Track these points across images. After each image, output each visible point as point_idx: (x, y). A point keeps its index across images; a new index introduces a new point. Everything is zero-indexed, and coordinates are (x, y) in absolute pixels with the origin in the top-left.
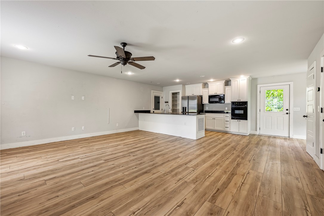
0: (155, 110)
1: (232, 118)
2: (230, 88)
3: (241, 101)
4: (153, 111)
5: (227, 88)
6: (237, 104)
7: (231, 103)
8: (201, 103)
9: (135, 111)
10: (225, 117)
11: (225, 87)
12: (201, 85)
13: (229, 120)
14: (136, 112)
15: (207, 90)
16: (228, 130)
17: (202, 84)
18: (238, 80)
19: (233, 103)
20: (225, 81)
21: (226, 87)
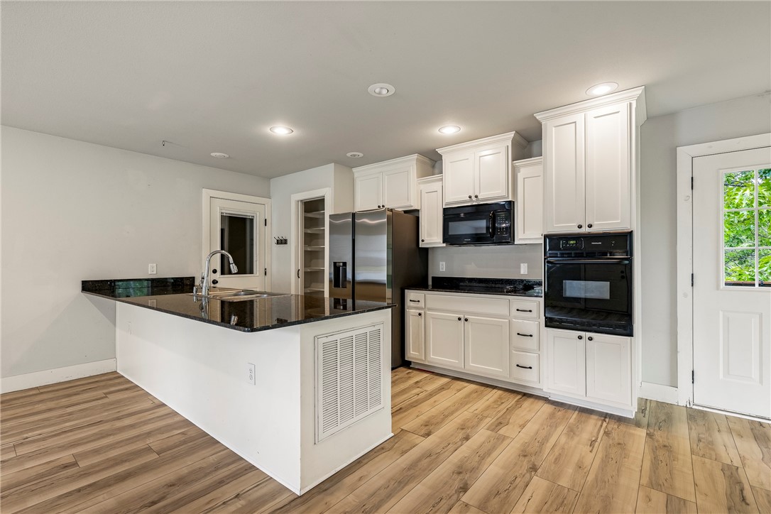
0: (223, 273)
1: (550, 323)
2: (540, 167)
3: (597, 229)
4: (215, 282)
5: (527, 169)
6: (571, 248)
7: (542, 241)
8: (414, 246)
9: (84, 282)
10: (514, 312)
11: (514, 168)
12: (411, 164)
13: (534, 331)
14: (90, 287)
15: (437, 186)
16: (529, 380)
17: (415, 156)
18: (579, 118)
19: (554, 242)
20: (512, 134)
21: (518, 163)
